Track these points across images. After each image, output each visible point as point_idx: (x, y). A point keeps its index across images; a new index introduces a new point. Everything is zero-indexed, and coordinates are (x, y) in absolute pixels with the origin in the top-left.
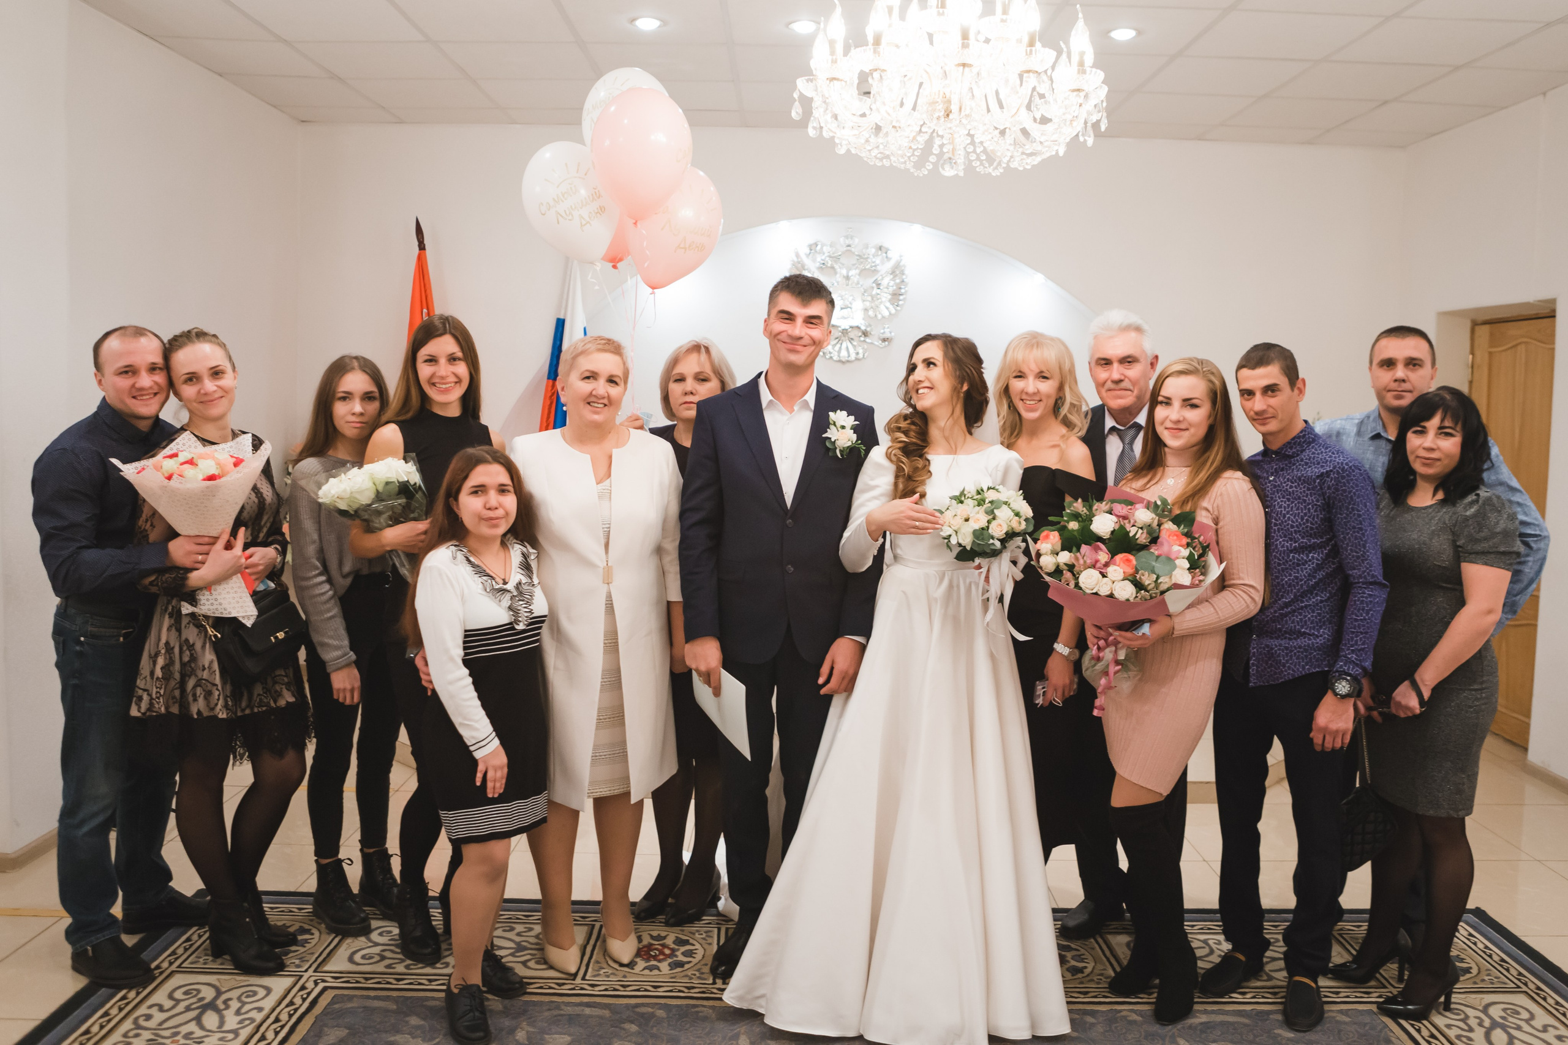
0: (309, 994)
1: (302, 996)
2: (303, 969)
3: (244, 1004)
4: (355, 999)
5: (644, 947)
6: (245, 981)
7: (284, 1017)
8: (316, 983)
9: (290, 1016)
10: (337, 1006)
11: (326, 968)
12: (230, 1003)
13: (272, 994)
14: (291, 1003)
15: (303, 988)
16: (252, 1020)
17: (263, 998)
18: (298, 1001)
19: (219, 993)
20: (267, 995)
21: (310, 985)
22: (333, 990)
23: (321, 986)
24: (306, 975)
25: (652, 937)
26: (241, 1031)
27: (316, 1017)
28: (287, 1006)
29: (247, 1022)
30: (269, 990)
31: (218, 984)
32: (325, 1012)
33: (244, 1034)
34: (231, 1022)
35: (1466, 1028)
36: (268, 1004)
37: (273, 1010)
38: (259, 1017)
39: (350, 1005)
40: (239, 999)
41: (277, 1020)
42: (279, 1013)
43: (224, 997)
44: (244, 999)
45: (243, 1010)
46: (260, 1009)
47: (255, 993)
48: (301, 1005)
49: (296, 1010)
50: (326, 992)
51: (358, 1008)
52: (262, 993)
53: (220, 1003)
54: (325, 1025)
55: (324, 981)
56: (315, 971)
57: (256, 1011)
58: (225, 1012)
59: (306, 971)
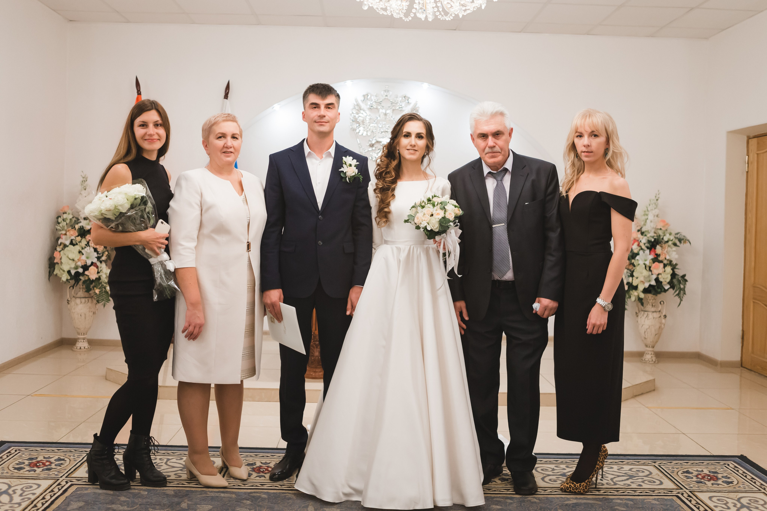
0: (62, 487)
1: (58, 488)
2: (60, 476)
3: (24, 491)
4: (89, 489)
5: (257, 467)
6: (25, 481)
7: (48, 497)
8: (67, 482)
9: (51, 497)
10: (79, 492)
11: (73, 475)
12: (16, 491)
13: (41, 487)
14: (52, 491)
15: (59, 484)
16: (29, 499)
17: (35, 489)
18: (56, 490)
19: (10, 487)
20: (38, 488)
21: (63, 483)
22: (76, 486)
23: (69, 484)
24: (61, 479)
25: (261, 463)
26: (22, 503)
27: (66, 497)
28: (50, 492)
29: (26, 499)
30: (39, 486)
31: (9, 483)
32: (71, 495)
33: (24, 505)
34: (17, 499)
35: (726, 507)
36: (38, 492)
37: (42, 494)
38: (33, 497)
39: (86, 492)
40: (22, 489)
41: (44, 498)
42: (45, 496)
43: (13, 489)
44: (24, 489)
45: (24, 494)
46: (34, 494)
47: (31, 487)
48: (58, 492)
49: (54, 494)
50: (72, 487)
51: (90, 493)
52: (35, 487)
53: (10, 491)
54: (72, 500)
55: (71, 481)
56: (66, 477)
57: (31, 495)
58: (13, 495)
59: (61, 477)
